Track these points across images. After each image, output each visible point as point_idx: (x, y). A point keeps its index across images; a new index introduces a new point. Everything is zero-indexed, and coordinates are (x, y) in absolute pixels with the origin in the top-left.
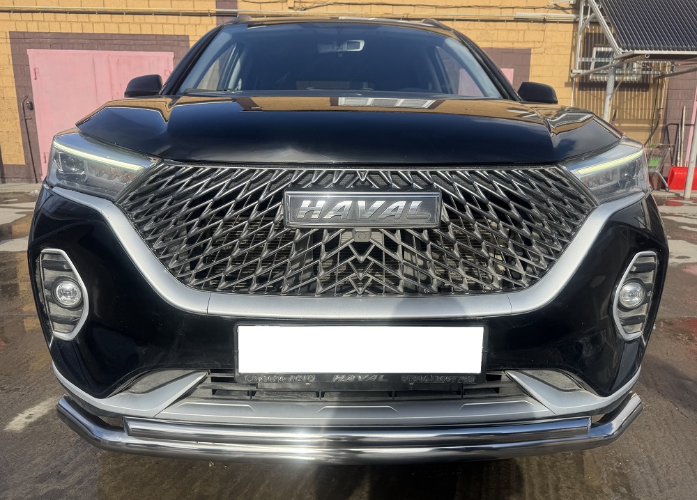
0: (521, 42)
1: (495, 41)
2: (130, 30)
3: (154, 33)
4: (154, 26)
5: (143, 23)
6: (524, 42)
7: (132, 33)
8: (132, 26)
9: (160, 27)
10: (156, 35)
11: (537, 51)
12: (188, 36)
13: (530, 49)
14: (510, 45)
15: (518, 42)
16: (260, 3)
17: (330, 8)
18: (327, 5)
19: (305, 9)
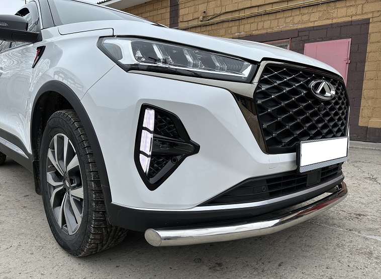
0: (359, 15)
1: (335, 18)
6: (362, 14)
11: (375, 20)
13: (369, 19)
14: (349, 19)
15: (356, 15)
16: (188, 21)
17: (222, 16)
18: (220, 15)
19: (209, 20)
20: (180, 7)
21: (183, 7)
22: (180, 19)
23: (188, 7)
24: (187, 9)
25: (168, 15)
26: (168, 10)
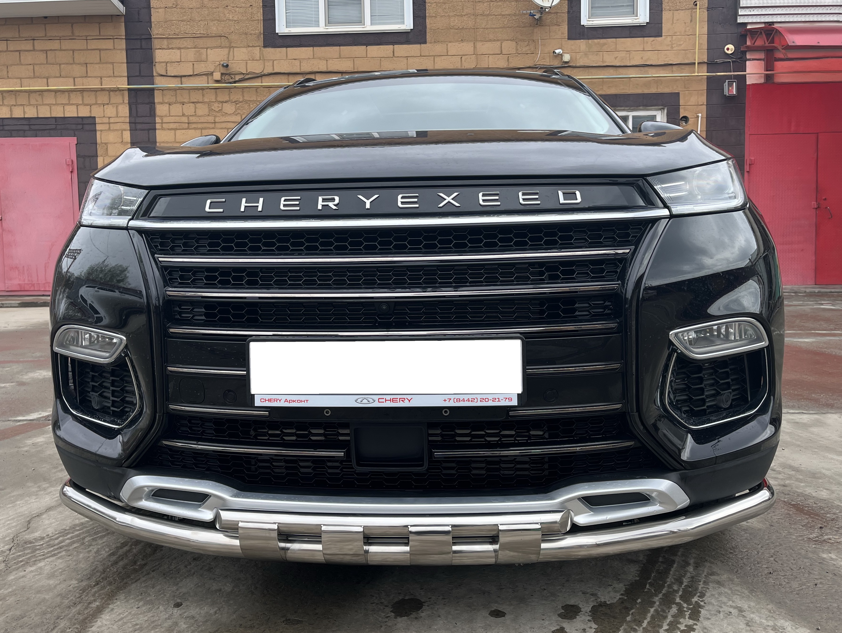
2: (24, 113)
3: (53, 115)
4: (53, 107)
5: (40, 105)
7: (26, 116)
8: (27, 109)
9: (60, 108)
10: (55, 118)
12: (95, 117)
16: (181, 77)
17: (265, 79)
18: (261, 76)
19: (235, 82)
20: (156, 43)
21: (165, 47)
22: (158, 69)
23: (179, 48)
24: (178, 52)
25: (122, 56)
26: (122, 44)
